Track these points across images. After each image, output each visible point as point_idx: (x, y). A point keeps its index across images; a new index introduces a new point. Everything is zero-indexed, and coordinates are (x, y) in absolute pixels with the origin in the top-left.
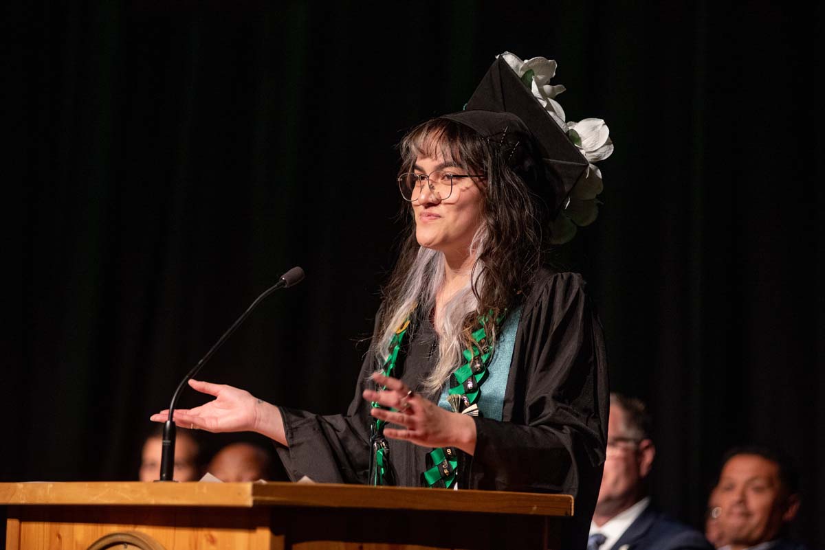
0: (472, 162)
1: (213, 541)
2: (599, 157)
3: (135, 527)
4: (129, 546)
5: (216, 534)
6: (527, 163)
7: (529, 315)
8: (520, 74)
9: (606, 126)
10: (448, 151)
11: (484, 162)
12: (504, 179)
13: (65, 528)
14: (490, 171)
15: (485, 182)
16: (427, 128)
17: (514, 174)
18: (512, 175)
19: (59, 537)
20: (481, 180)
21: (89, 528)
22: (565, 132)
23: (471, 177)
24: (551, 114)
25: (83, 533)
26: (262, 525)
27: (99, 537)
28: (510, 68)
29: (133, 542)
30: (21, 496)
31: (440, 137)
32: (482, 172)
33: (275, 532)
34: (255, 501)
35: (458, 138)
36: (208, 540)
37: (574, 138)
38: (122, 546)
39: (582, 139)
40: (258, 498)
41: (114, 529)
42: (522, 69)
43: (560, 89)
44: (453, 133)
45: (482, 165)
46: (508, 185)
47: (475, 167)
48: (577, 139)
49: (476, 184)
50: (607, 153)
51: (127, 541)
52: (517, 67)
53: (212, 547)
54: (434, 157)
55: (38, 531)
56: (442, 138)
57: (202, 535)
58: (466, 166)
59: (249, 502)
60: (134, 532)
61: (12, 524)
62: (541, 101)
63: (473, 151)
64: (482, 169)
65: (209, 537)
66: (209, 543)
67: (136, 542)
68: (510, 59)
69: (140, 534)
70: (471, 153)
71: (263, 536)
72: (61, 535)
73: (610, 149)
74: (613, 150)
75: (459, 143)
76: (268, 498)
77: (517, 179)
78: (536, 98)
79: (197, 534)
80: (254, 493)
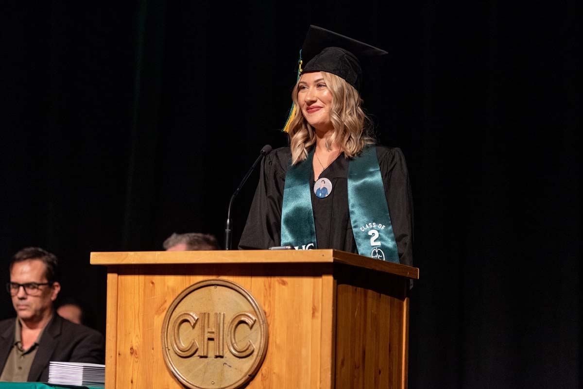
1: (284, 283)
4: (218, 287)
5: (286, 279)
13: (157, 279)
19: (153, 283)
21: (179, 278)
26: (328, 274)
33: (335, 278)
34: (334, 259)
36: (279, 283)
38: (213, 287)
41: (200, 278)
53: (283, 287)
57: (275, 281)
59: (331, 260)
61: (111, 278)
65: (280, 281)
66: (281, 285)
71: (328, 280)
79: (271, 280)
80: (334, 256)
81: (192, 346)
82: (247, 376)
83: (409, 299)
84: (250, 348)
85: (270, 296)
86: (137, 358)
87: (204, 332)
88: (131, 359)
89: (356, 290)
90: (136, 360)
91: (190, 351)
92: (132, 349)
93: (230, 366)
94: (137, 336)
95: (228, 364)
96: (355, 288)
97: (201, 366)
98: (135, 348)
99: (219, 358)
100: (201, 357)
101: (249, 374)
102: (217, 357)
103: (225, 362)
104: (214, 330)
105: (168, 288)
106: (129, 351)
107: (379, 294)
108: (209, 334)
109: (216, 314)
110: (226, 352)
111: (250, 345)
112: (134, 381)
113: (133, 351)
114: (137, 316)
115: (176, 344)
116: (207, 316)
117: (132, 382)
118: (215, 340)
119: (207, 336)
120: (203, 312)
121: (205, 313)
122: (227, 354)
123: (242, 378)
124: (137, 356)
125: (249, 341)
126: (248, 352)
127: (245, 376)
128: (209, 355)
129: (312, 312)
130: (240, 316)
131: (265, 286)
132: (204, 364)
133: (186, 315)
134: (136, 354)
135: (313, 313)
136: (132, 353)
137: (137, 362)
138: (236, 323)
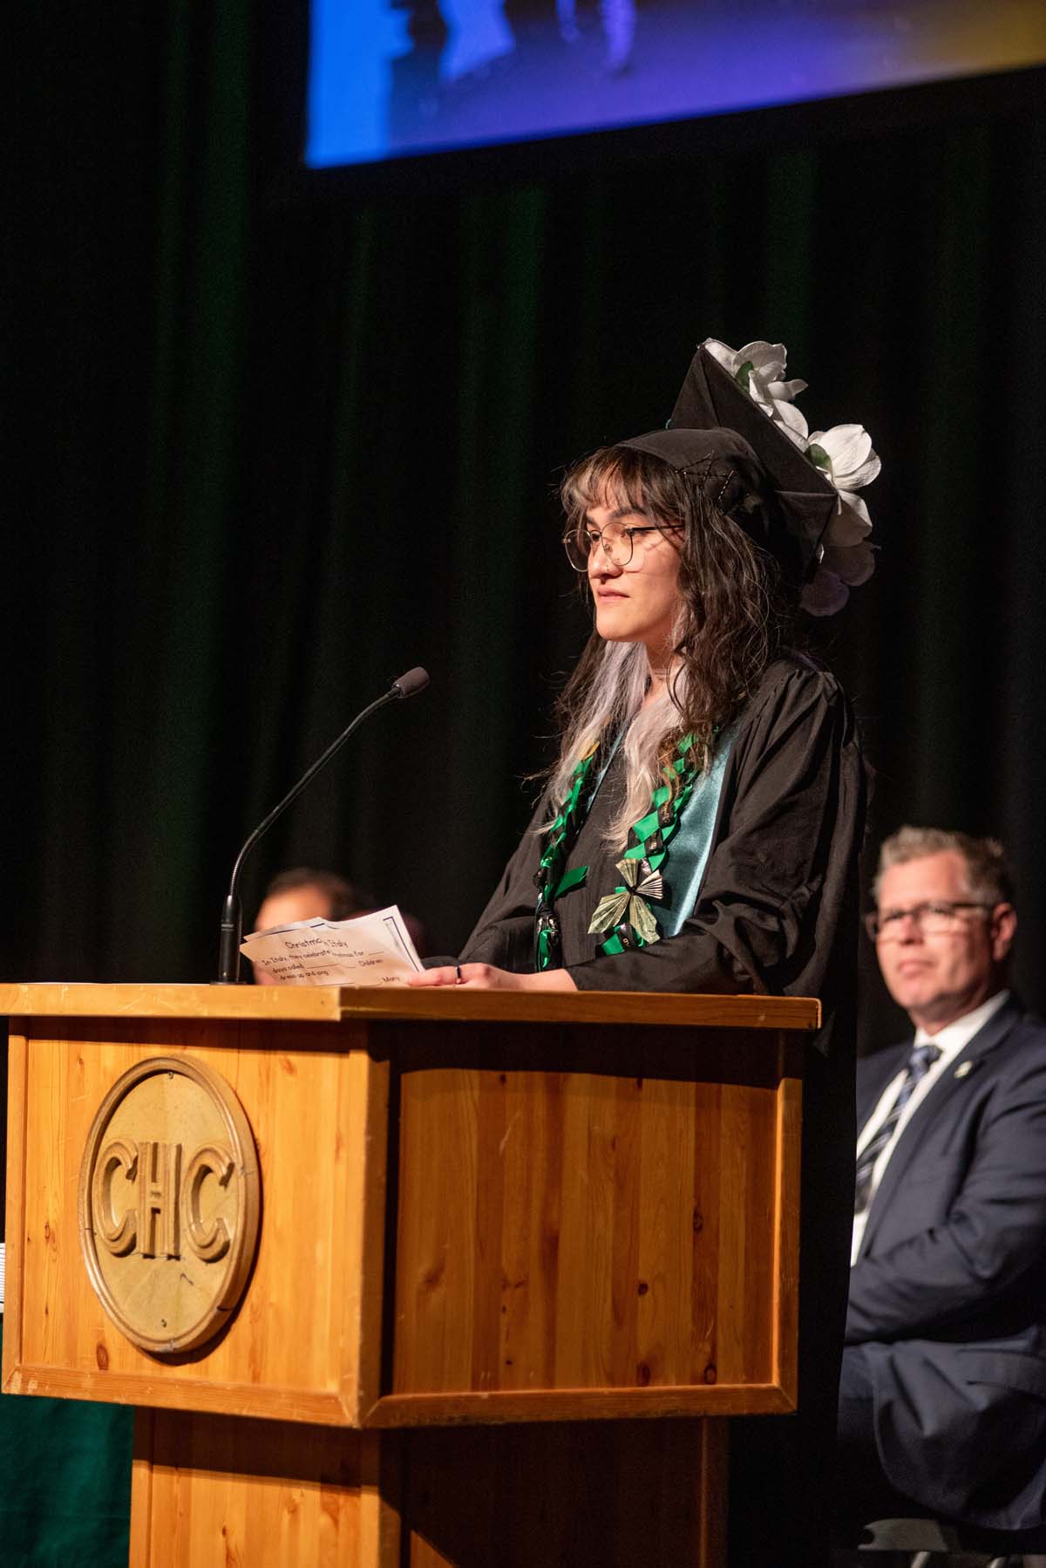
0: (660, 508)
1: (290, 1069)
2: (859, 481)
3: (185, 1049)
4: (175, 1076)
5: (295, 1058)
6: (752, 501)
7: (747, 730)
8: (734, 369)
9: (867, 435)
10: (623, 494)
11: (680, 505)
12: (709, 528)
13: (88, 1049)
14: (687, 519)
15: (681, 534)
16: (593, 462)
17: (729, 519)
18: (725, 522)
19: (81, 1061)
20: (675, 533)
22: (804, 451)
23: (659, 528)
24: (780, 424)
25: (113, 1058)
26: (358, 1047)
27: (136, 1062)
28: (717, 362)
29: (179, 1070)
30: (26, 1003)
31: (611, 474)
32: (677, 520)
33: (375, 1057)
34: (343, 1013)
35: (639, 473)
36: (284, 1068)
37: (817, 458)
38: (166, 1076)
39: (832, 458)
40: (349, 1008)
41: (154, 1051)
42: (736, 362)
43: (798, 386)
44: (632, 466)
45: (676, 510)
46: (715, 537)
47: (666, 514)
48: (824, 459)
49: (666, 538)
50: (872, 472)
51: (173, 1069)
52: (727, 360)
53: (291, 1078)
54: (605, 505)
55: (51, 1052)
56: (614, 476)
57: (276, 1059)
58: (651, 513)
59: (336, 1015)
60: (185, 1056)
61: (16, 1043)
62: (764, 407)
63: (663, 492)
64: (676, 516)
65: (285, 1064)
66: (285, 1071)
67: (185, 1070)
68: (716, 349)
69: (191, 1058)
70: (659, 495)
71: (359, 1062)
72: (83, 1058)
73: (876, 467)
74: (879, 468)
75: (640, 482)
76: (363, 1009)
77: (733, 526)
78: (757, 403)
79: (270, 1059)
80: (343, 1002)
81: (124, 1228)
82: (215, 1310)
83: (799, 1083)
84: (218, 1238)
85: (267, 1101)
86: (55, 1250)
87: (145, 1192)
88: (46, 1252)
89: (503, 1079)
90: (54, 1254)
91: (122, 1239)
92: (47, 1227)
93: (191, 1283)
94: (56, 1194)
95: (187, 1275)
96: (495, 1075)
97: (145, 1279)
98: (52, 1225)
99: (173, 1260)
100: (146, 1256)
101: (218, 1304)
102: (170, 1257)
103: (183, 1271)
104: (159, 1188)
105: (105, 1074)
106: (42, 1233)
107: (633, 1081)
108: (153, 1199)
109: (165, 1146)
110: (185, 1246)
111: (218, 1230)
112: (50, 1311)
113: (49, 1237)
114: (56, 1143)
115: (100, 1219)
116: (149, 1150)
117: (47, 1312)
118: (162, 1212)
119: (151, 1202)
120: (144, 1141)
121: (147, 1143)
122: (185, 1251)
123: (205, 1318)
124: (55, 1247)
125: (219, 1220)
126: (216, 1248)
127: (211, 1310)
128: (158, 1252)
129: (334, 1146)
130: (202, 1156)
131: (260, 1075)
132: (149, 1274)
133: (117, 1149)
134: (54, 1242)
135: (337, 1150)
136: (47, 1238)
137: (54, 1261)
138: (195, 1171)
